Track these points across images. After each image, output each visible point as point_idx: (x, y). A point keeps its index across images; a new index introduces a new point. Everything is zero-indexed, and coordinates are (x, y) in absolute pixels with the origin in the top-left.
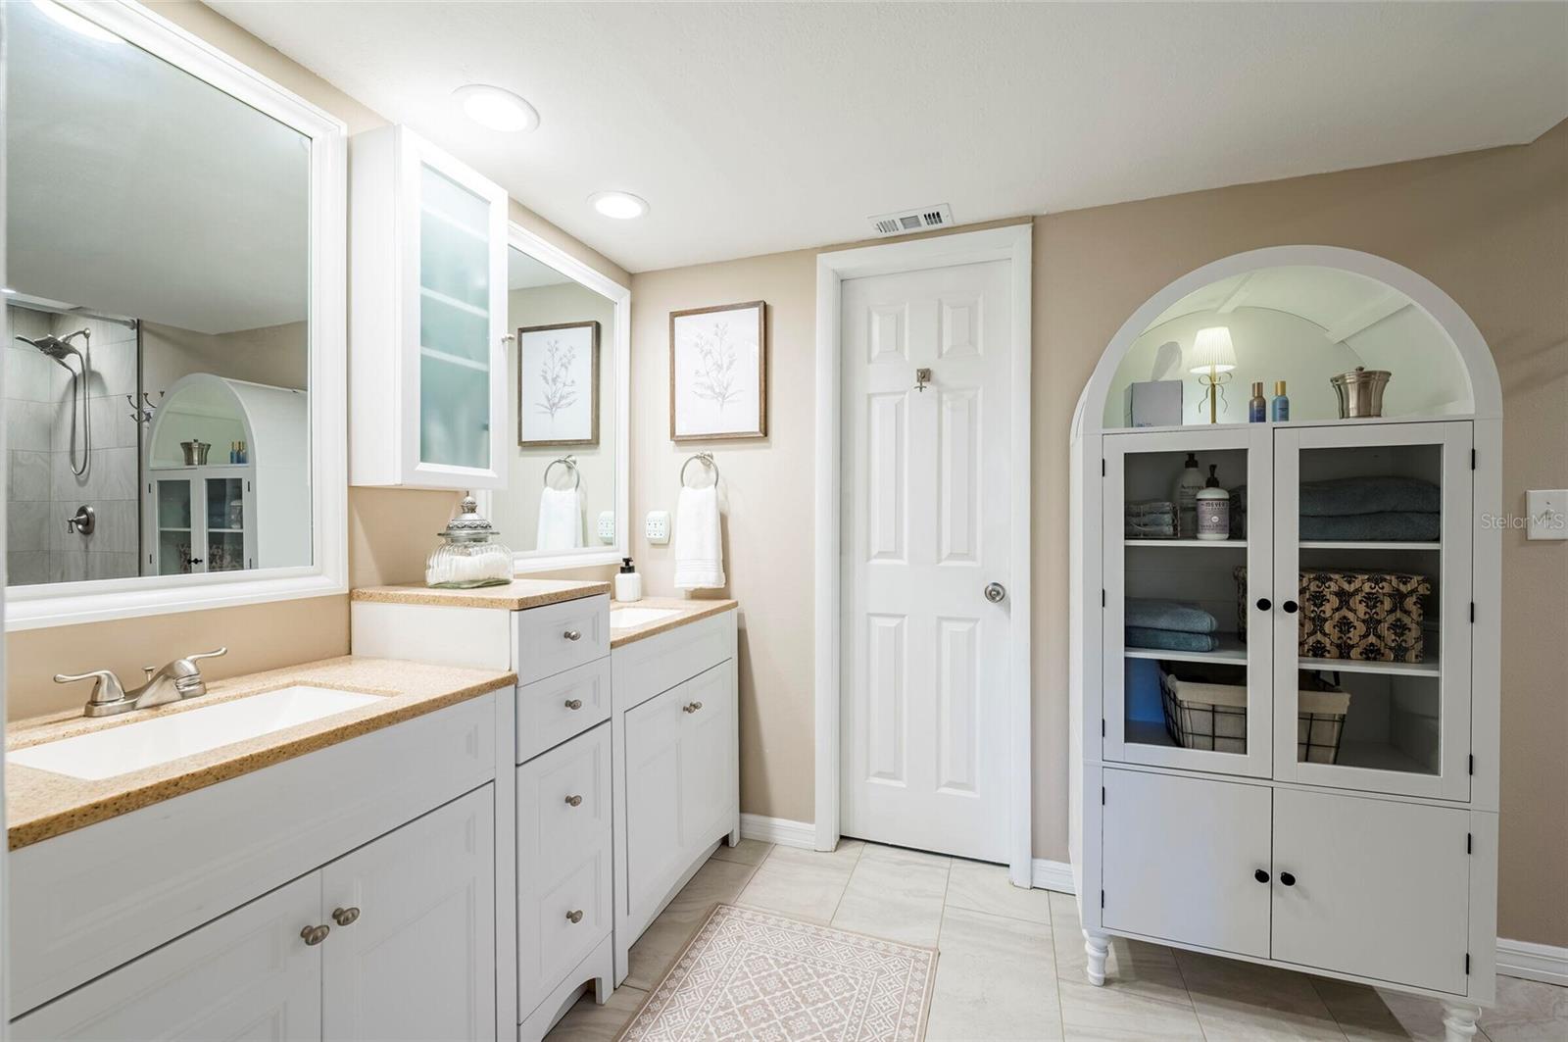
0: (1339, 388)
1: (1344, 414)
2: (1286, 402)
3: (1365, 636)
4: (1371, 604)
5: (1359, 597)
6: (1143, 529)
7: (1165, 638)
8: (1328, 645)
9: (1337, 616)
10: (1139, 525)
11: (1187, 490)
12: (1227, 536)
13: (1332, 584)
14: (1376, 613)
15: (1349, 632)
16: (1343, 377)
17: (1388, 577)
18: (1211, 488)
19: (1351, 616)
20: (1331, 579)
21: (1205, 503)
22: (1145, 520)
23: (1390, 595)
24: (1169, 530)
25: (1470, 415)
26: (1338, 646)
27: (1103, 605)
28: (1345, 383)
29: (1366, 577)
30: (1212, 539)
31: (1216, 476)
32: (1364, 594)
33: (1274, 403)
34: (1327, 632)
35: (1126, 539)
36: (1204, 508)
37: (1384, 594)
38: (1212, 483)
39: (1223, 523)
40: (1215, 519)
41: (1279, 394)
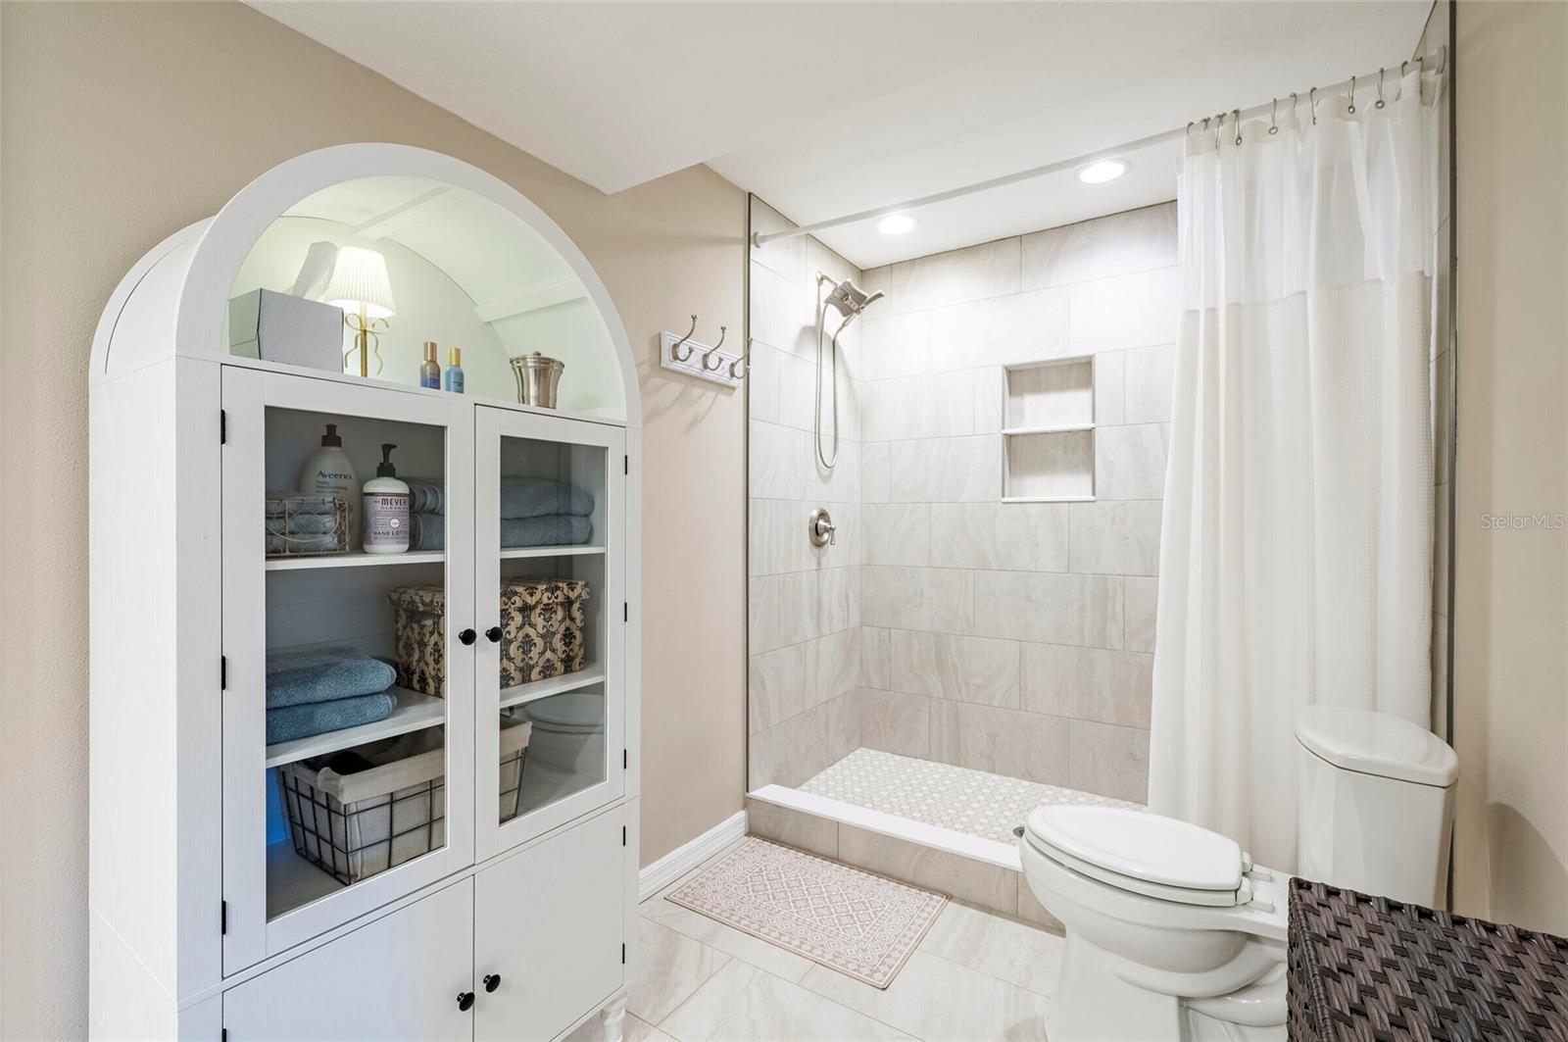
0: (520, 370)
1: (523, 399)
2: (461, 375)
3: (542, 653)
4: (547, 616)
5: (538, 611)
6: (290, 539)
7: (324, 715)
8: (512, 671)
9: (521, 635)
10: (283, 534)
11: (328, 479)
12: (407, 546)
13: (516, 598)
14: (551, 625)
15: (531, 651)
16: (524, 358)
17: (560, 585)
18: (385, 478)
19: (531, 632)
20: (516, 593)
21: (380, 498)
22: (290, 525)
23: (562, 604)
24: (330, 540)
25: (623, 422)
26: (521, 670)
27: (224, 687)
28: (526, 366)
29: (545, 587)
30: (388, 552)
31: (391, 461)
32: (542, 606)
33: (448, 374)
34: (512, 656)
35: (267, 558)
36: (379, 506)
37: (557, 604)
38: (386, 470)
39: (401, 529)
40: (395, 523)
41: (454, 364)
